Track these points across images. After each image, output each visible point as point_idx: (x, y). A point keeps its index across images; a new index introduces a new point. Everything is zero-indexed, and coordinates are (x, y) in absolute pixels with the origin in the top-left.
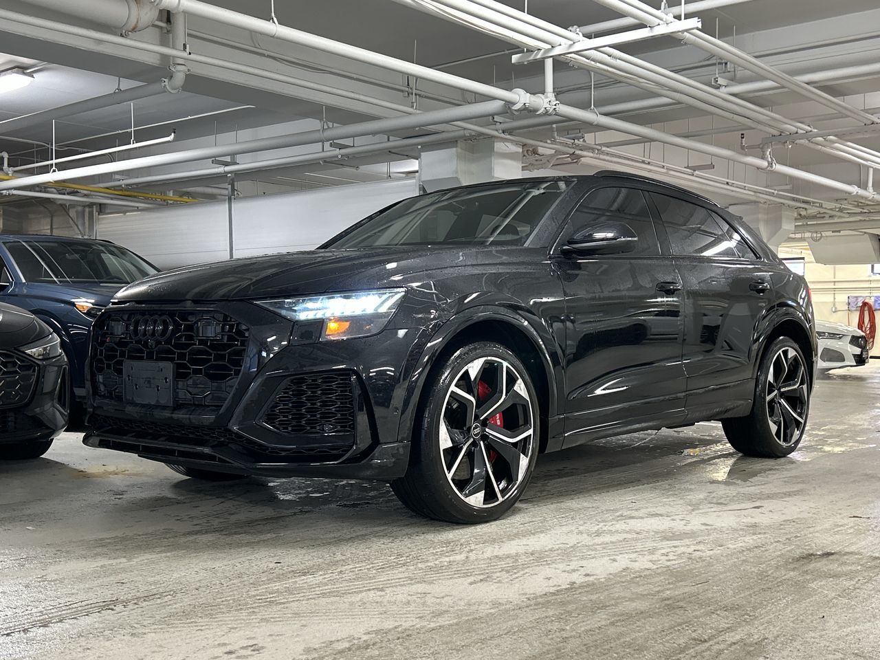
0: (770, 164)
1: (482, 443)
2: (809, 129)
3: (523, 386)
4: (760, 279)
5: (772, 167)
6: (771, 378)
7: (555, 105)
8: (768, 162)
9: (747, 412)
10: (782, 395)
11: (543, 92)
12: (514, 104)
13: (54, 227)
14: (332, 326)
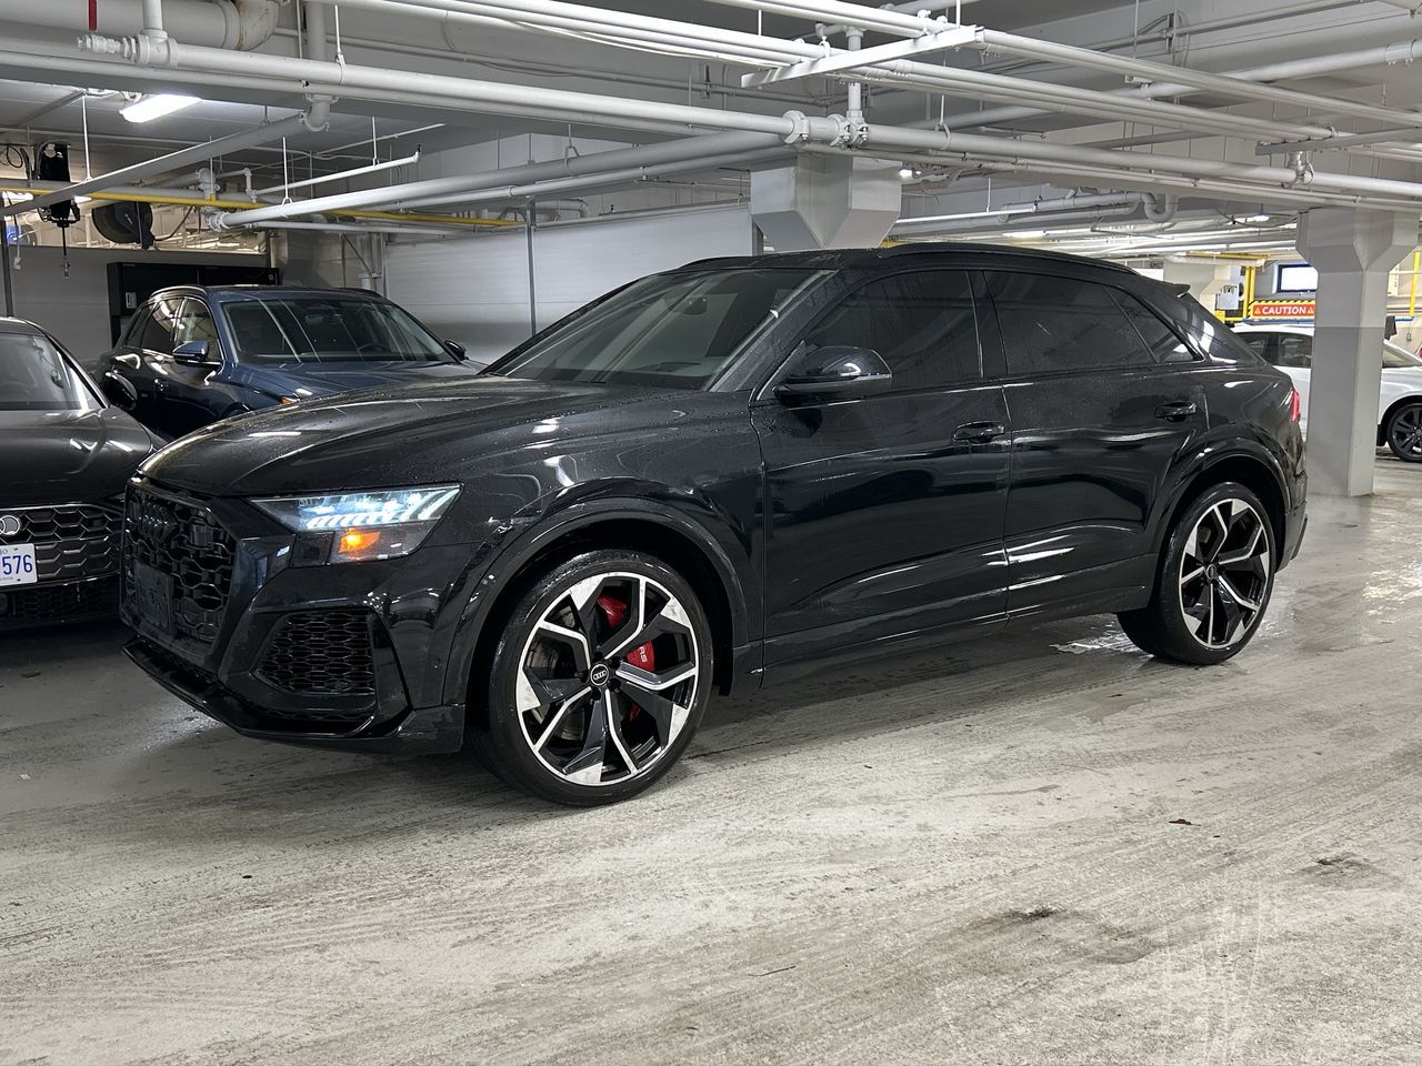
0: (1301, 175)
1: (607, 692)
2: (1328, 133)
3: (679, 607)
4: (1179, 398)
5: (1303, 179)
6: (1191, 547)
7: (862, 130)
8: (1297, 172)
9: (1143, 603)
10: (1221, 570)
11: (844, 112)
12: (787, 135)
13: (346, 257)
14: (353, 540)
